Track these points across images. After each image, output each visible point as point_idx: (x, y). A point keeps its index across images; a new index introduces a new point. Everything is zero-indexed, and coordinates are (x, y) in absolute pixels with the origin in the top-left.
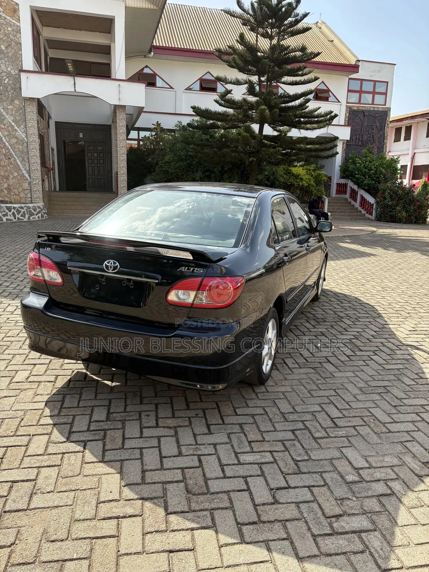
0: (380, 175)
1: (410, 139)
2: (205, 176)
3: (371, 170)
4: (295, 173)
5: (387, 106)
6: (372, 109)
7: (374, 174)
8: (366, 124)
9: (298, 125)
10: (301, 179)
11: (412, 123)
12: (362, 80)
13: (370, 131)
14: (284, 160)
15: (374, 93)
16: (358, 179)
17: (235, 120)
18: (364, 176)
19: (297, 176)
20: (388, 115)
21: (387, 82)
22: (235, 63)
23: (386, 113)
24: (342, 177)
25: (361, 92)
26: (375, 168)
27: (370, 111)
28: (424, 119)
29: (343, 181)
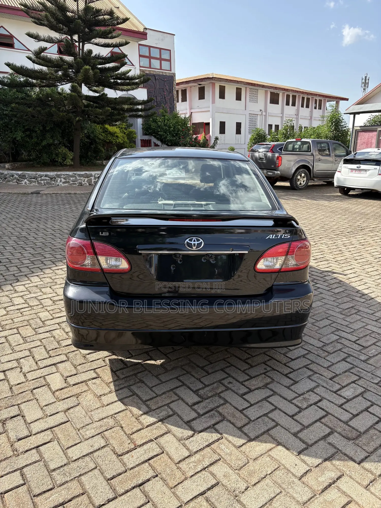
0: (178, 132)
1: (186, 101)
2: (26, 136)
3: (170, 127)
4: (112, 131)
5: (172, 72)
6: (161, 74)
7: (173, 131)
8: (158, 87)
9: (114, 86)
10: (117, 136)
11: (186, 87)
12: (150, 47)
13: (162, 93)
14: (109, 119)
15: (161, 59)
16: (161, 136)
17: (54, 79)
18: (165, 133)
19: (112, 134)
20: (174, 79)
21: (170, 50)
22: (48, 20)
23: (172, 77)
24: (145, 134)
25: (150, 57)
26: (173, 125)
27: (159, 75)
28: (196, 84)
29: (146, 138)
